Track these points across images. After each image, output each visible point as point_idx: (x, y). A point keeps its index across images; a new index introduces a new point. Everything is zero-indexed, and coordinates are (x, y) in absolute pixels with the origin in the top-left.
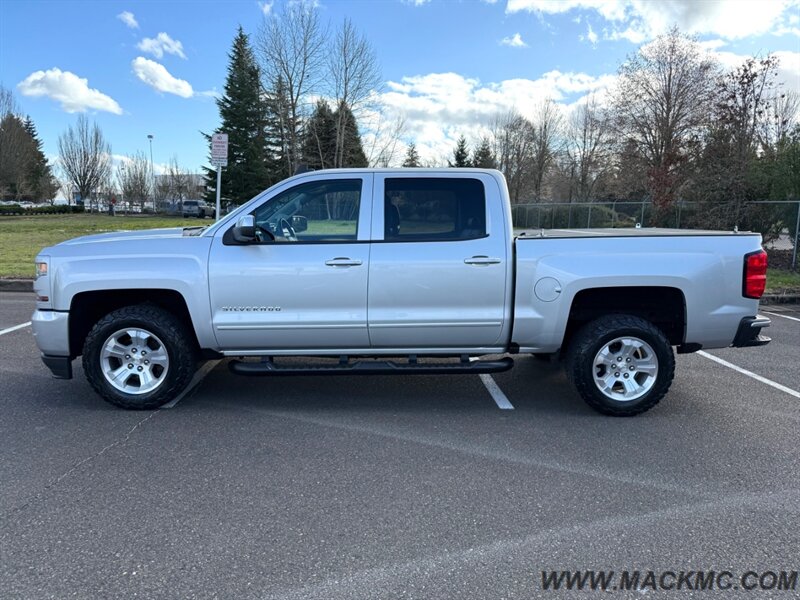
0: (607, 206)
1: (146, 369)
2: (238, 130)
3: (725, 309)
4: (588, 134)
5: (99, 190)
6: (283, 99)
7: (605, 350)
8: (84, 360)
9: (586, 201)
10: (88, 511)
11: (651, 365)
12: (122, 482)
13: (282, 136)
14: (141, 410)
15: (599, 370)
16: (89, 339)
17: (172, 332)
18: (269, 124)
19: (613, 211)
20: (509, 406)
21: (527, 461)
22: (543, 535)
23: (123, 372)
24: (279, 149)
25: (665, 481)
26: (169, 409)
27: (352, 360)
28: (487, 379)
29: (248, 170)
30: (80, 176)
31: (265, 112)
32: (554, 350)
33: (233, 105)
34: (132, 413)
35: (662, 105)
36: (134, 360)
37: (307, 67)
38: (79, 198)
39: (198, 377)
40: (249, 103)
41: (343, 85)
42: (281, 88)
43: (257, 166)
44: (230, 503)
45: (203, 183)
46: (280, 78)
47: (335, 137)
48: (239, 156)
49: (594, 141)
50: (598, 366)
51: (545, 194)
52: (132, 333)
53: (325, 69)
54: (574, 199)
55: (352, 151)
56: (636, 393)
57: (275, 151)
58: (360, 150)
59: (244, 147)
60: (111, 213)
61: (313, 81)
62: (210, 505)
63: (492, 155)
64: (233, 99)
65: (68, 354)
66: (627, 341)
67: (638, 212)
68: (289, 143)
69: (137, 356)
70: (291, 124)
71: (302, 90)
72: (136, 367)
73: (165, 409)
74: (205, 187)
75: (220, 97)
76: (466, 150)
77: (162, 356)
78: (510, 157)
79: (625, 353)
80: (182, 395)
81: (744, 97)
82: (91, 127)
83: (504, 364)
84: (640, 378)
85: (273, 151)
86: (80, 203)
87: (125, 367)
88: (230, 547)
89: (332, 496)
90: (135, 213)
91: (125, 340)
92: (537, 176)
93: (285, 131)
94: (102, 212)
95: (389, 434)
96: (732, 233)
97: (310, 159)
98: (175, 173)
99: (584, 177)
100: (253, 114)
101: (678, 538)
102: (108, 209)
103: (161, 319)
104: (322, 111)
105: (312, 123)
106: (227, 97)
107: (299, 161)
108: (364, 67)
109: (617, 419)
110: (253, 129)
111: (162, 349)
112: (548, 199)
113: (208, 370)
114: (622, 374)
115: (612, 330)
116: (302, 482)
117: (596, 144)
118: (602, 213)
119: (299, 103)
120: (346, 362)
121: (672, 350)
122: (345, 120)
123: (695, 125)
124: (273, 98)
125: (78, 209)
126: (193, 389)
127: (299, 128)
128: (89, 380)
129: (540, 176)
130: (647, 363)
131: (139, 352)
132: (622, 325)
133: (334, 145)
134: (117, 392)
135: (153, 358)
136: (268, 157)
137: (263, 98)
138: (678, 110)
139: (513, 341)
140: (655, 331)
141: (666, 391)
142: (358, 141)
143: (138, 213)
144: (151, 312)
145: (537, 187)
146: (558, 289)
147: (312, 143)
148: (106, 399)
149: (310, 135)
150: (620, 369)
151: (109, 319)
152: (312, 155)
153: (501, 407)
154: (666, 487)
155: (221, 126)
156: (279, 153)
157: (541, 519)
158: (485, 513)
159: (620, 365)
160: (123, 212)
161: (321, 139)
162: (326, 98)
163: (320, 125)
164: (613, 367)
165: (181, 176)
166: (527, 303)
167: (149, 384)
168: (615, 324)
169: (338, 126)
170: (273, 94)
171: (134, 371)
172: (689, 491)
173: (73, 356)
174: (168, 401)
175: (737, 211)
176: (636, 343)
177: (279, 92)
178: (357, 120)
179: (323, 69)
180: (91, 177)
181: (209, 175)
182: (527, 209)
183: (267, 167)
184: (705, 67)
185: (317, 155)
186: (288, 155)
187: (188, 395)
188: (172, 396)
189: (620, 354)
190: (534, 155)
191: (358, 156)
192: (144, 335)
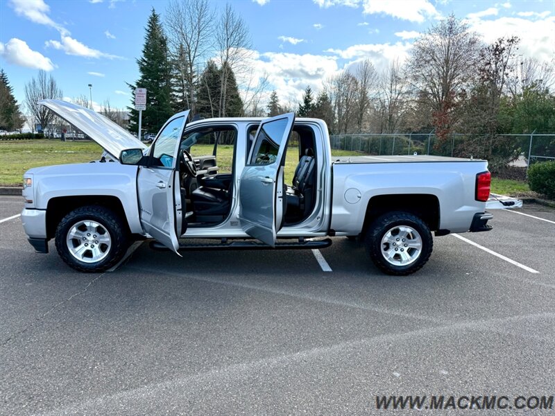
0: (406, 136)
1: (97, 246)
2: (152, 81)
3: (465, 208)
4: (394, 87)
5: (54, 122)
6: (183, 60)
7: (389, 234)
8: (56, 241)
9: (392, 133)
10: (65, 333)
11: (418, 244)
12: (84, 316)
13: (183, 86)
14: (93, 273)
15: (385, 246)
16: (59, 228)
17: (113, 223)
18: (174, 78)
19: (410, 140)
20: (329, 269)
21: (336, 302)
22: (343, 344)
23: (82, 249)
24: (181, 94)
25: (421, 314)
26: (111, 272)
27: (230, 241)
28: (316, 252)
29: (159, 109)
30: (41, 113)
31: (171, 69)
32: (357, 234)
33: (148, 64)
34: (87, 274)
35: (443, 68)
36: (88, 241)
37: (201, 38)
38: (40, 128)
39: (130, 251)
40: (160, 62)
41: (226, 51)
42: (182, 52)
43: (166, 106)
44: (152, 328)
45: (128, 118)
46: (182, 45)
47: (220, 87)
48: (153, 99)
49: (397, 92)
50: (385, 244)
51: (365, 128)
52: (87, 223)
53: (213, 39)
54: (384, 131)
55: (232, 97)
56: (408, 261)
57: (178, 96)
58: (238, 96)
59: (156, 93)
60: (62, 139)
61: (205, 48)
62: (140, 329)
63: (329, 100)
64: (149, 60)
65: (46, 237)
66: (402, 228)
67: (426, 141)
68: (188, 91)
69: (91, 238)
70: (189, 78)
71: (197, 54)
72: (90, 245)
73: (109, 272)
74: (129, 121)
75: (140, 59)
76: (311, 96)
77: (106, 238)
78: (341, 101)
79: (401, 236)
80: (120, 263)
81: (496, 64)
82: (48, 78)
83: (326, 243)
84: (411, 252)
85: (177, 96)
86: (41, 132)
87: (82, 245)
88: (153, 353)
89: (216, 323)
90: (79, 139)
91: (83, 228)
92: (359, 116)
93: (185, 82)
94: (57, 138)
95: (252, 287)
96: (469, 160)
97: (202, 101)
98: (108, 111)
99: (391, 116)
100: (163, 71)
101: (423, 346)
102: (60, 136)
103: (106, 215)
104: (211, 68)
105: (204, 77)
106: (144, 58)
107: (195, 103)
108: (240, 38)
109: (396, 277)
110: (162, 81)
111: (107, 234)
112: (367, 131)
113: (136, 248)
114: (399, 249)
115: (393, 221)
116: (197, 316)
117: (399, 94)
118: (403, 141)
119: (195, 63)
120: (225, 242)
121: (431, 234)
122: (227, 75)
123: (465, 82)
124: (176, 59)
125: (39, 137)
126: (126, 259)
127: (194, 80)
128: (60, 254)
129: (362, 115)
130: (415, 242)
131: (92, 235)
132: (399, 218)
133: (219, 92)
134: (77, 262)
135: (101, 240)
136: (173, 100)
137: (169, 59)
138: (454, 72)
139: (331, 228)
140: (420, 222)
141: (427, 260)
142: (236, 89)
143: (82, 139)
144: (99, 210)
145: (359, 123)
146: (360, 195)
147: (204, 91)
148: (71, 266)
149: (202, 85)
150: (398, 246)
151: (72, 215)
152: (204, 99)
153: (324, 270)
154: (421, 317)
155: (140, 78)
156: (181, 98)
157: (342, 335)
158: (309, 332)
159: (398, 243)
160: (72, 139)
161: (210, 88)
162: (214, 59)
163: (210, 78)
164: (394, 244)
165: (112, 113)
166: (340, 204)
167: (99, 256)
168: (395, 219)
169: (222, 79)
170: (176, 56)
171: (89, 248)
172: (434, 320)
173: (48, 238)
174: (110, 268)
175: (491, 141)
176: (409, 230)
177: (181, 55)
178: (235, 75)
179: (212, 39)
180: (48, 113)
181: (132, 112)
182: (353, 137)
183: (172, 107)
184: (472, 43)
185: (208, 99)
186: (187, 99)
187: (123, 263)
188: (113, 264)
189: (397, 236)
190: (357, 100)
191: (235, 100)
192: (95, 225)
